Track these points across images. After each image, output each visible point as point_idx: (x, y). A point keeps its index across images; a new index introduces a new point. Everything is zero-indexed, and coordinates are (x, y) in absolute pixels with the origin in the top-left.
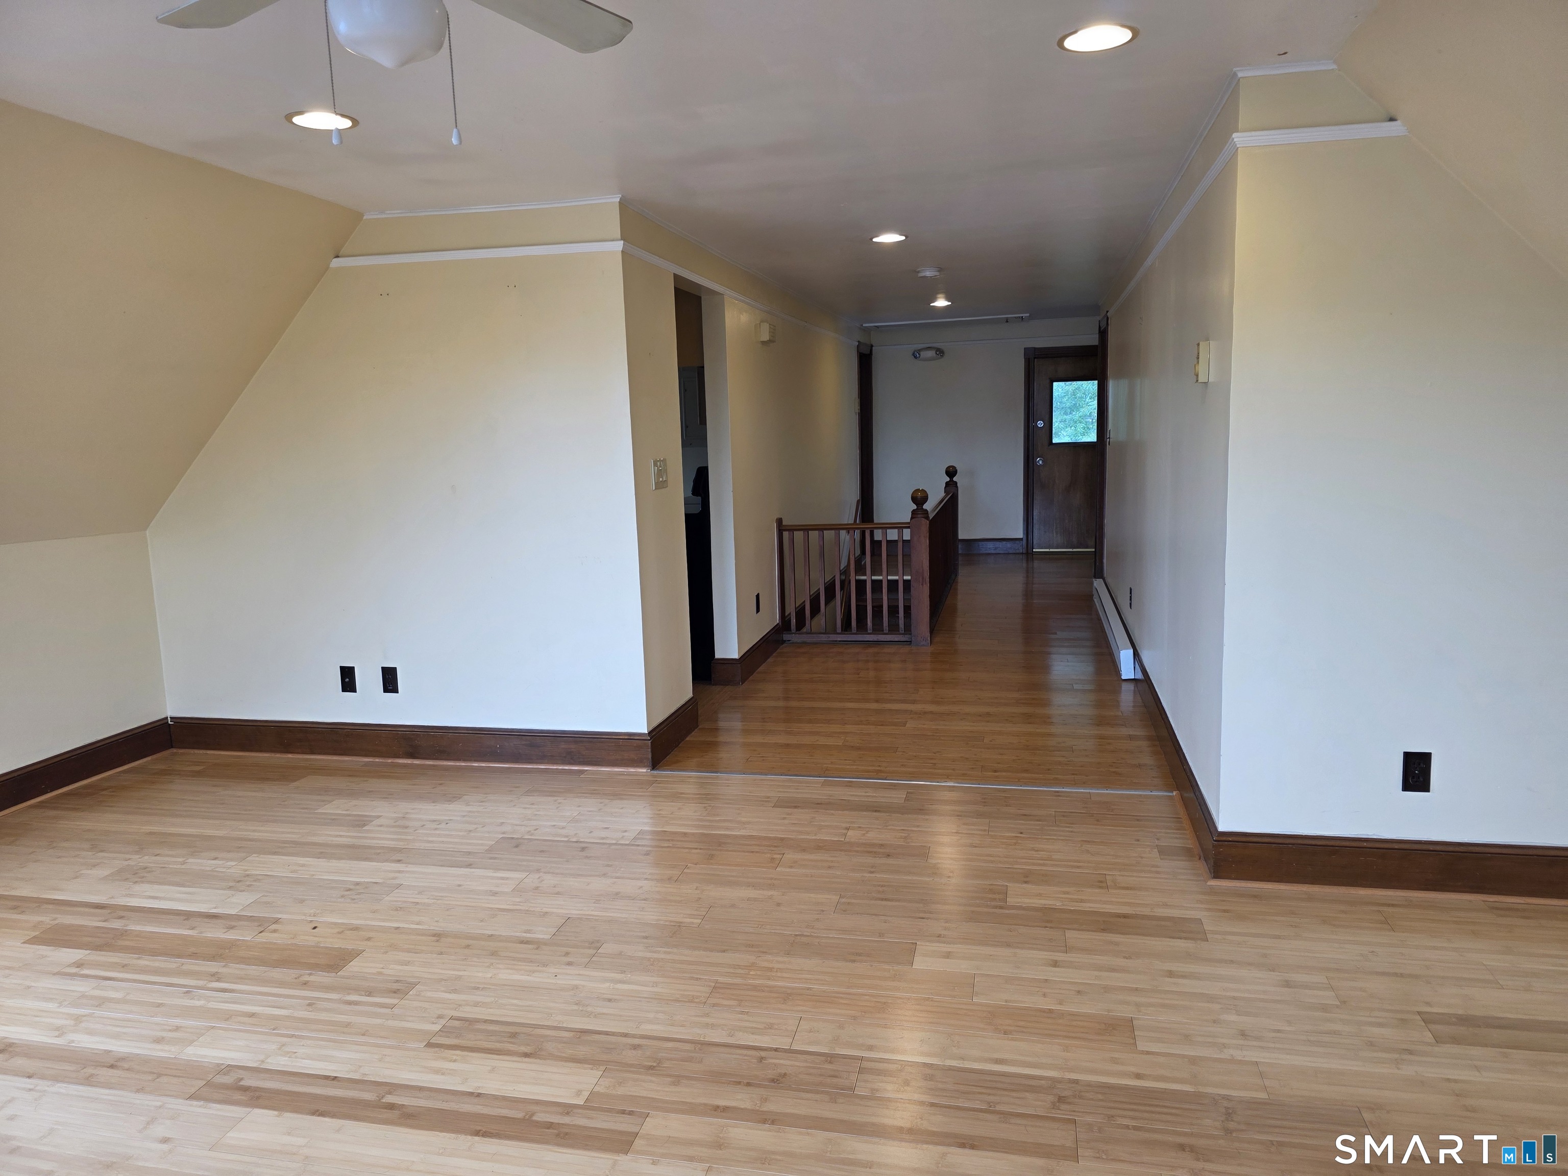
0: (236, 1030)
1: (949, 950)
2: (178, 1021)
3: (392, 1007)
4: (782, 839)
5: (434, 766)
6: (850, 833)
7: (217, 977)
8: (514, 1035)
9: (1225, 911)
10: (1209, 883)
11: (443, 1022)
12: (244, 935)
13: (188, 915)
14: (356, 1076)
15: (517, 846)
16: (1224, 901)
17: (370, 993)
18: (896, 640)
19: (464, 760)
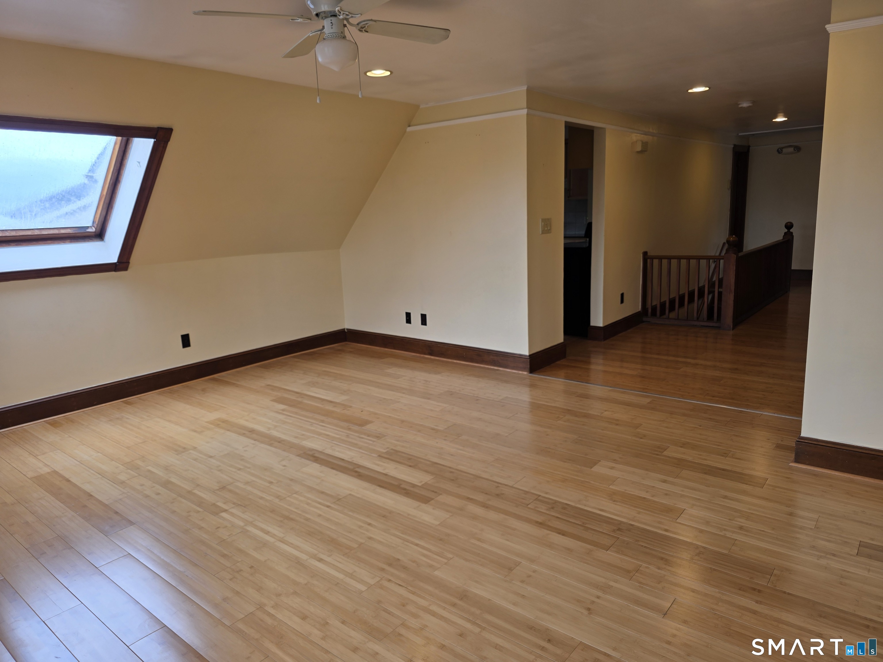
0: (321, 439)
1: (614, 466)
2: (304, 433)
3: (374, 441)
4: (569, 410)
5: (438, 360)
6: (606, 413)
7: (323, 421)
8: (410, 459)
9: (787, 478)
10: (791, 464)
11: (388, 450)
12: (338, 410)
13: (323, 400)
14: (350, 460)
15: (451, 395)
16: (792, 473)
17: (369, 436)
18: (711, 325)
19: (451, 359)
